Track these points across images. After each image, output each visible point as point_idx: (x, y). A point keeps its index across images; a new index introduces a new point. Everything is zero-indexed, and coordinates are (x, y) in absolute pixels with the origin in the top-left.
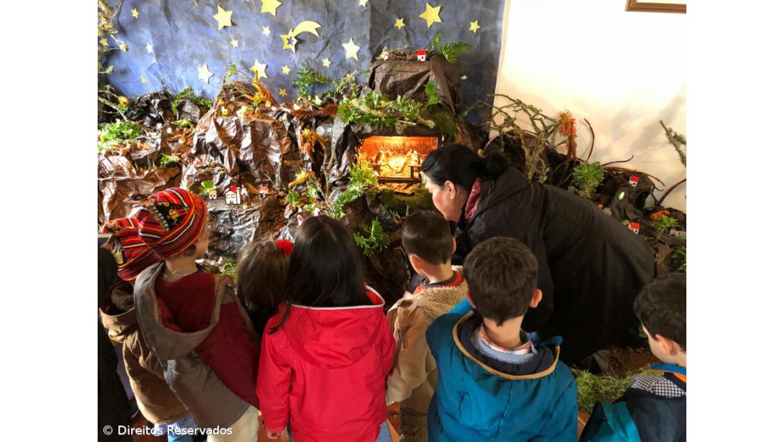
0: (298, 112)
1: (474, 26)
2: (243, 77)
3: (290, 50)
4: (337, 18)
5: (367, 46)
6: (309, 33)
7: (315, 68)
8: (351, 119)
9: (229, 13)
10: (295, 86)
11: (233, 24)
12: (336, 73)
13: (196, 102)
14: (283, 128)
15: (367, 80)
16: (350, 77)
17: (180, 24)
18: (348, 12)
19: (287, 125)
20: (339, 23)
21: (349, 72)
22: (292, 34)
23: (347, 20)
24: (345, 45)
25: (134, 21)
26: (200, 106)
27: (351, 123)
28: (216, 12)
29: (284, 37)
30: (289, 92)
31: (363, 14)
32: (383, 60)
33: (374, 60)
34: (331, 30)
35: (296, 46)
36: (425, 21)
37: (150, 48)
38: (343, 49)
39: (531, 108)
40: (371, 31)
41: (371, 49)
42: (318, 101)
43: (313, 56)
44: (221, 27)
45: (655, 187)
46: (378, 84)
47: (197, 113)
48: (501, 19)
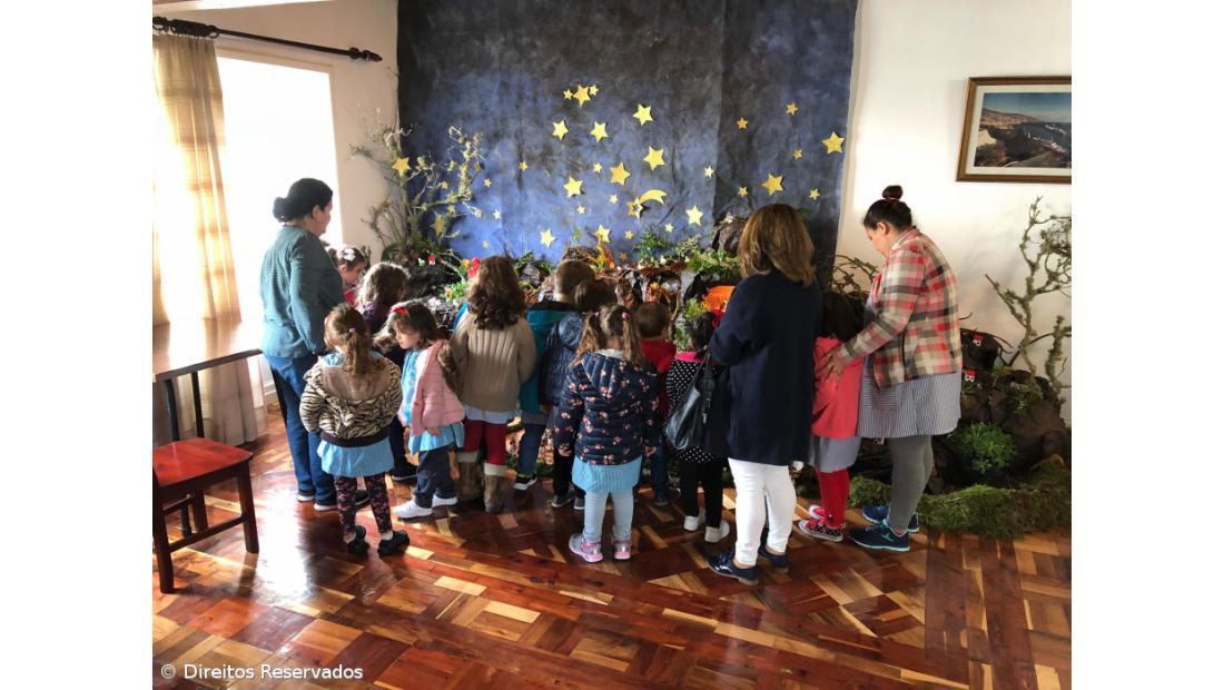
0: (642, 270)
1: (814, 194)
2: (585, 242)
3: (635, 217)
4: (682, 187)
5: (710, 213)
6: (655, 201)
7: (658, 233)
8: (701, 269)
9: (580, 183)
10: (637, 250)
11: (582, 193)
12: (678, 237)
13: (537, 265)
14: (629, 286)
15: (711, 242)
16: (690, 241)
17: (530, 193)
18: (694, 181)
19: (633, 282)
20: (685, 192)
21: (691, 237)
22: (637, 202)
23: (693, 188)
24: (688, 212)
25: (486, 190)
26: (540, 269)
27: (702, 273)
28: (567, 181)
29: (630, 204)
30: (629, 256)
31: (708, 184)
32: (727, 223)
33: (717, 224)
34: (677, 197)
35: (641, 213)
36: (767, 190)
37: (497, 215)
38: (686, 215)
39: (868, 265)
40: (716, 198)
41: (714, 214)
42: (663, 261)
43: (657, 221)
44: (570, 195)
45: (1002, 350)
46: (722, 244)
47: (537, 275)
48: (840, 188)
